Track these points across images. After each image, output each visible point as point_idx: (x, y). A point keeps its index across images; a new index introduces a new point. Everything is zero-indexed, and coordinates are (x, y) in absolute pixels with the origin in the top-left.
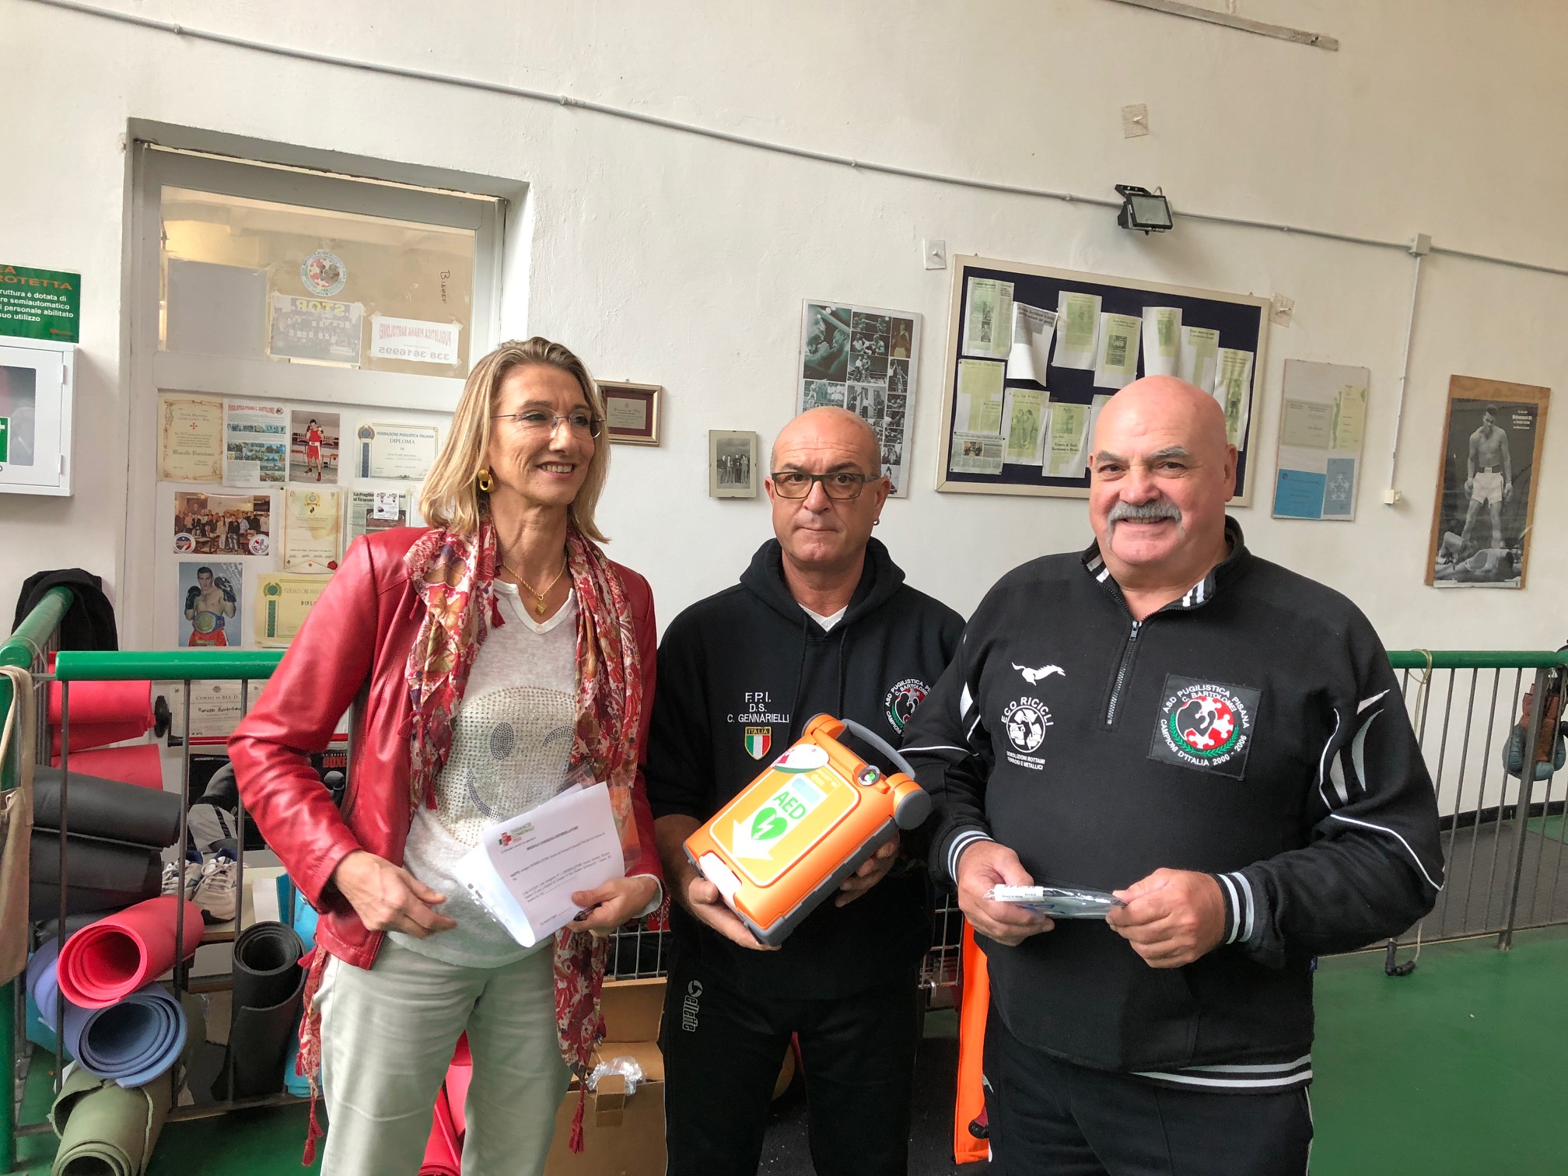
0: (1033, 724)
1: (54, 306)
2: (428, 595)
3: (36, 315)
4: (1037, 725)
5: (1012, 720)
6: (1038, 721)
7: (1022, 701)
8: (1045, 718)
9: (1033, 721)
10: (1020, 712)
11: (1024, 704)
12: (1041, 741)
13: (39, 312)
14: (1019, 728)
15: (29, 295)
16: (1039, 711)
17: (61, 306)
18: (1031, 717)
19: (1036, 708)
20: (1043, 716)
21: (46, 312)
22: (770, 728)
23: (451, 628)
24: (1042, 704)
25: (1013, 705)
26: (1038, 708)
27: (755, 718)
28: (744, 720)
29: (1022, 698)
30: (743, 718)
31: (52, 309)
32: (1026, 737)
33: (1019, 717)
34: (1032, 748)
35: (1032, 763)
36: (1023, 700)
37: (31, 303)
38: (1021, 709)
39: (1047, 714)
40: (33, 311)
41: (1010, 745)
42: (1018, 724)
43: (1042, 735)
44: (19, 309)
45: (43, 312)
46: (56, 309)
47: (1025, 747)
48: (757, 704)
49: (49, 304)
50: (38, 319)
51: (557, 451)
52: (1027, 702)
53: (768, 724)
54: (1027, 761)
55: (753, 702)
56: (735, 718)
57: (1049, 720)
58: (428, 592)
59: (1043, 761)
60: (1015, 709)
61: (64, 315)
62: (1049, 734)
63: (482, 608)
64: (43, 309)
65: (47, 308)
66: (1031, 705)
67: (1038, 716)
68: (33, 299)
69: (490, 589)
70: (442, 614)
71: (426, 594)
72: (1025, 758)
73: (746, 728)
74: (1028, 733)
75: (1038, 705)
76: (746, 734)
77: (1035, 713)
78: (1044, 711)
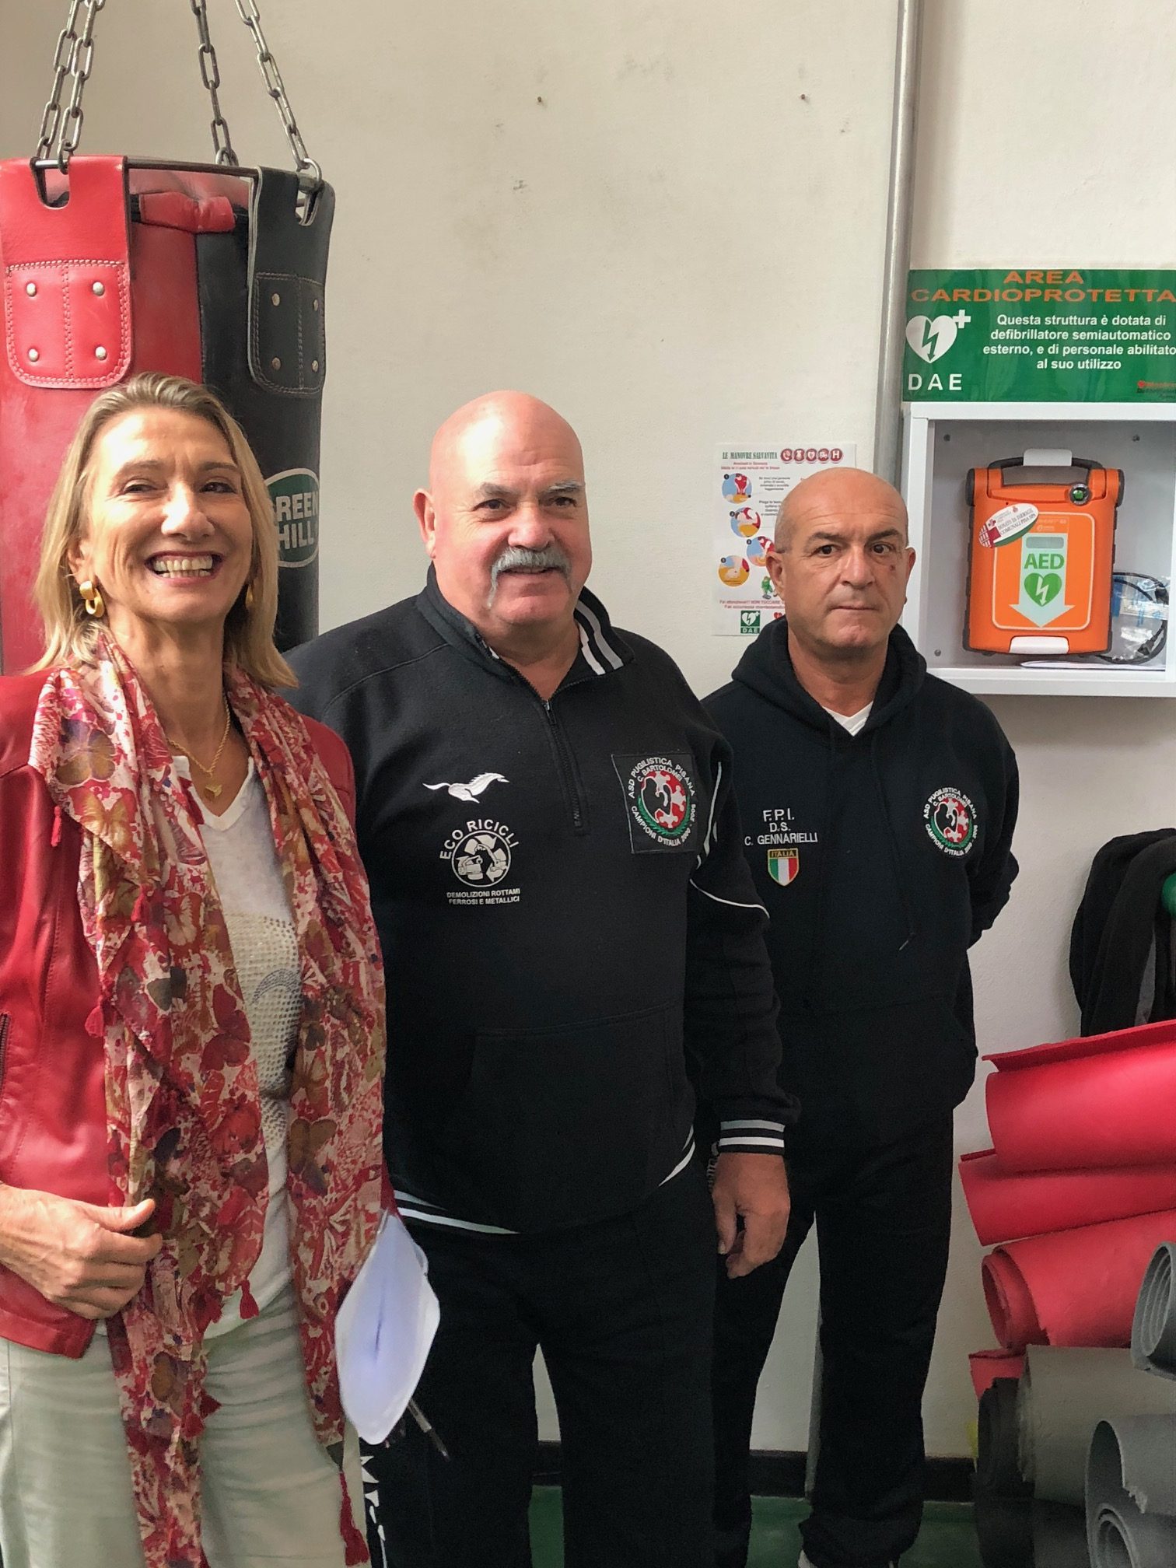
0: (493, 850)
1: (1145, 336)
2: (71, 804)
3: (1113, 358)
4: (500, 850)
5: (461, 852)
6: (499, 845)
7: (470, 827)
8: (507, 839)
9: (492, 847)
10: (472, 841)
11: (473, 830)
12: (508, 868)
13: (1120, 350)
14: (474, 861)
15: (1104, 321)
16: (497, 832)
17: (1157, 336)
18: (488, 842)
19: (492, 830)
20: (504, 837)
21: (1131, 351)
22: (796, 849)
23: (124, 849)
24: (498, 824)
25: (458, 835)
26: (495, 829)
27: (777, 839)
28: (764, 842)
29: (468, 823)
30: (763, 840)
31: (1141, 343)
32: (484, 868)
33: (471, 847)
34: (496, 879)
35: (501, 896)
36: (471, 825)
37: (1106, 336)
38: (472, 837)
39: (508, 834)
40: (1110, 351)
41: (463, 885)
42: (470, 855)
43: (507, 861)
44: (1086, 350)
45: (1125, 351)
46: (1147, 342)
47: (486, 880)
48: (778, 822)
49: (1134, 335)
50: (1118, 365)
51: (175, 536)
52: (477, 825)
53: (794, 845)
54: (491, 897)
55: (774, 821)
56: (754, 840)
57: (512, 840)
58: (70, 799)
59: (517, 891)
60: (462, 838)
61: (1162, 351)
62: (517, 859)
63: (169, 810)
64: (1126, 344)
65: (1132, 343)
66: (484, 828)
67: (498, 839)
68: (1110, 328)
69: (172, 777)
70: (102, 828)
71: (68, 804)
72: (486, 894)
73: (769, 851)
74: (487, 862)
75: (494, 825)
76: (769, 858)
77: (493, 836)
78: (504, 831)
